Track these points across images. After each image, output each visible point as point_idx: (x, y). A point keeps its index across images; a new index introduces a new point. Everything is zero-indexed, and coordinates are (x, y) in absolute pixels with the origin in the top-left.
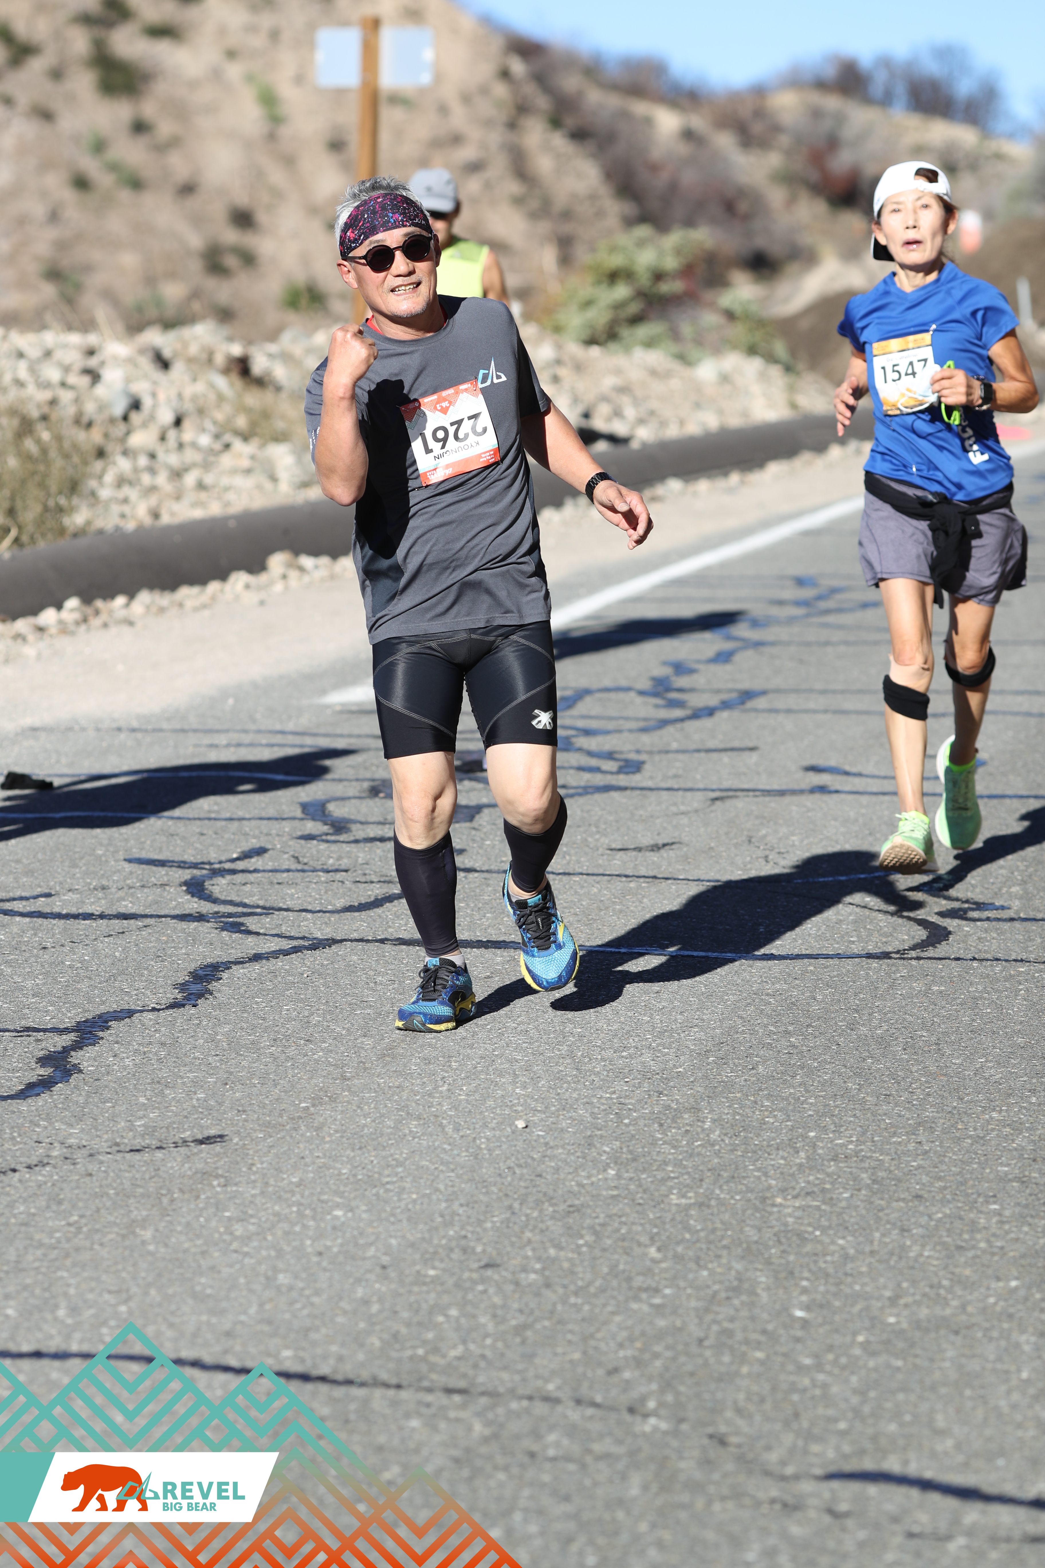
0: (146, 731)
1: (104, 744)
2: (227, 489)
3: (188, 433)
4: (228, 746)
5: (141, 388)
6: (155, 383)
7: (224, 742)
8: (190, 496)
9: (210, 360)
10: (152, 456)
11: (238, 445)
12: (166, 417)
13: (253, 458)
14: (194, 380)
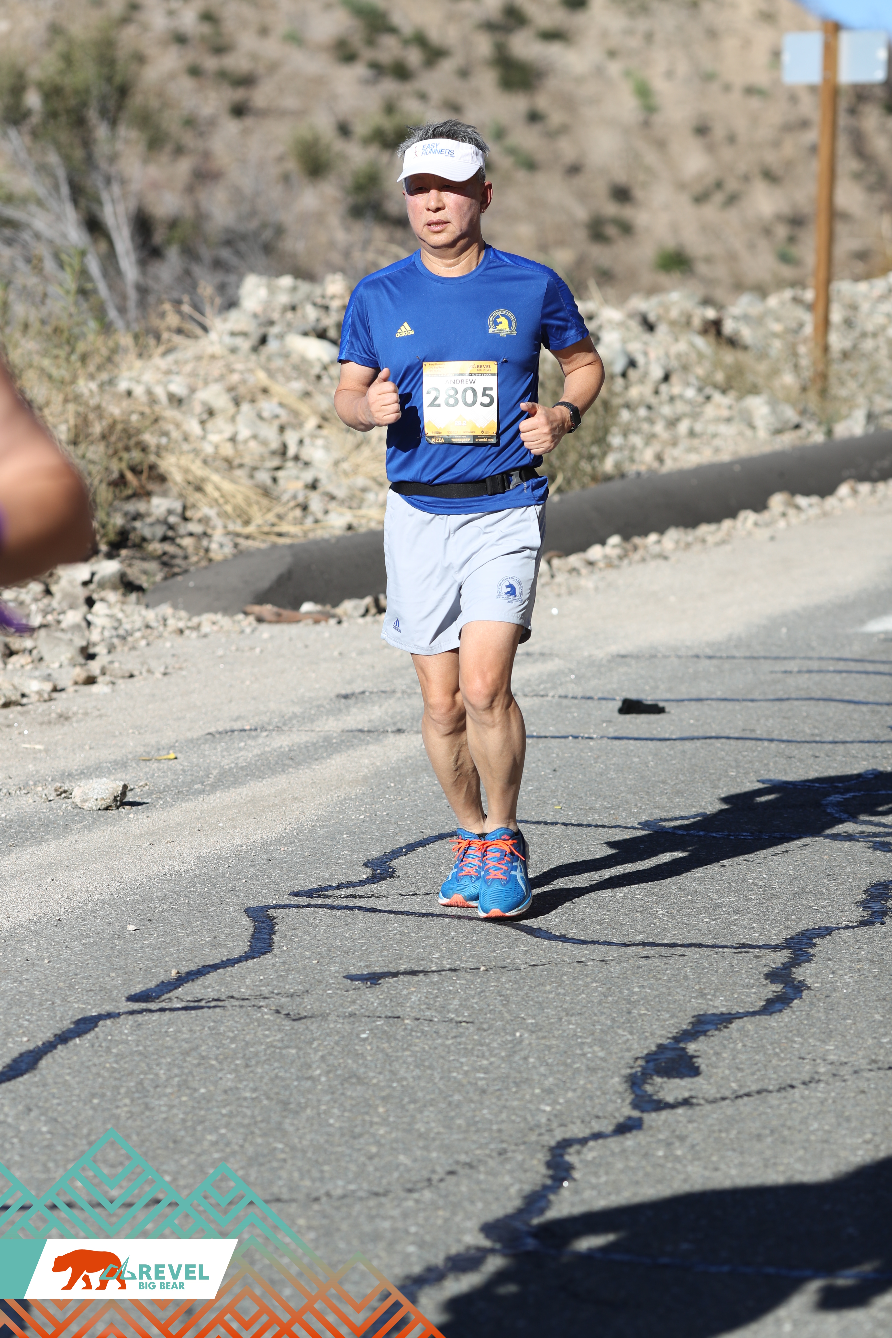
0: (721, 658)
1: (691, 670)
2: (715, 436)
3: (676, 387)
4: (799, 672)
5: (635, 348)
6: (646, 344)
7: (796, 669)
8: (684, 443)
9: (688, 323)
10: (649, 407)
11: (717, 397)
12: (657, 373)
13: (730, 407)
14: (676, 340)
